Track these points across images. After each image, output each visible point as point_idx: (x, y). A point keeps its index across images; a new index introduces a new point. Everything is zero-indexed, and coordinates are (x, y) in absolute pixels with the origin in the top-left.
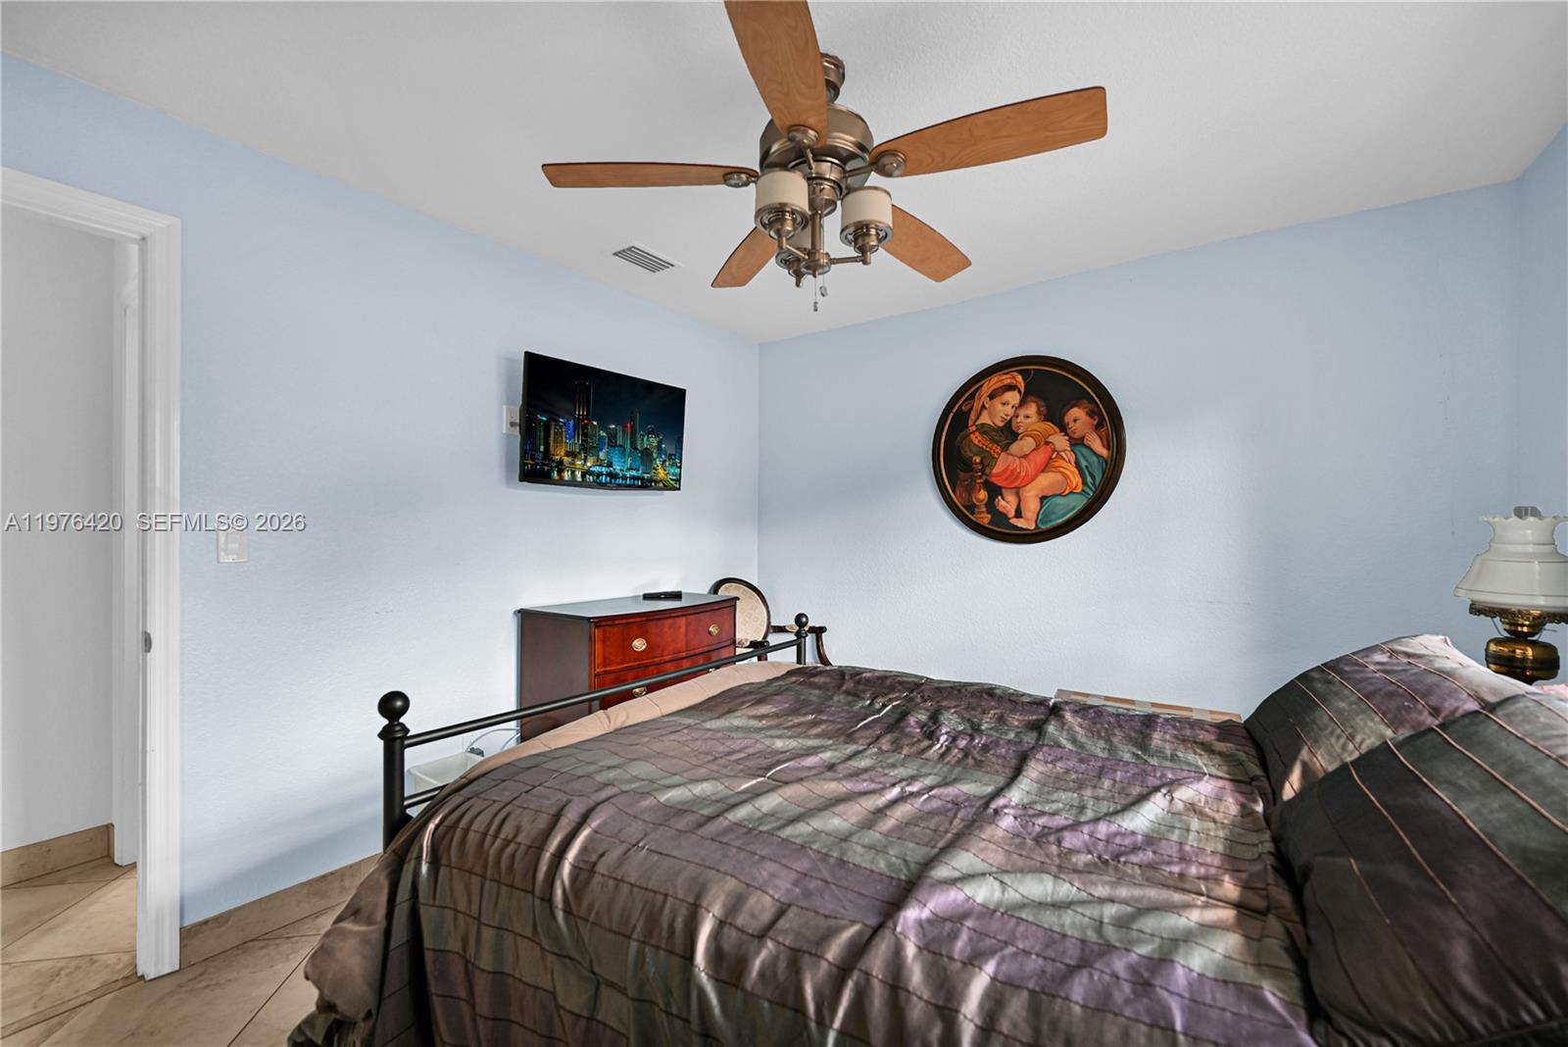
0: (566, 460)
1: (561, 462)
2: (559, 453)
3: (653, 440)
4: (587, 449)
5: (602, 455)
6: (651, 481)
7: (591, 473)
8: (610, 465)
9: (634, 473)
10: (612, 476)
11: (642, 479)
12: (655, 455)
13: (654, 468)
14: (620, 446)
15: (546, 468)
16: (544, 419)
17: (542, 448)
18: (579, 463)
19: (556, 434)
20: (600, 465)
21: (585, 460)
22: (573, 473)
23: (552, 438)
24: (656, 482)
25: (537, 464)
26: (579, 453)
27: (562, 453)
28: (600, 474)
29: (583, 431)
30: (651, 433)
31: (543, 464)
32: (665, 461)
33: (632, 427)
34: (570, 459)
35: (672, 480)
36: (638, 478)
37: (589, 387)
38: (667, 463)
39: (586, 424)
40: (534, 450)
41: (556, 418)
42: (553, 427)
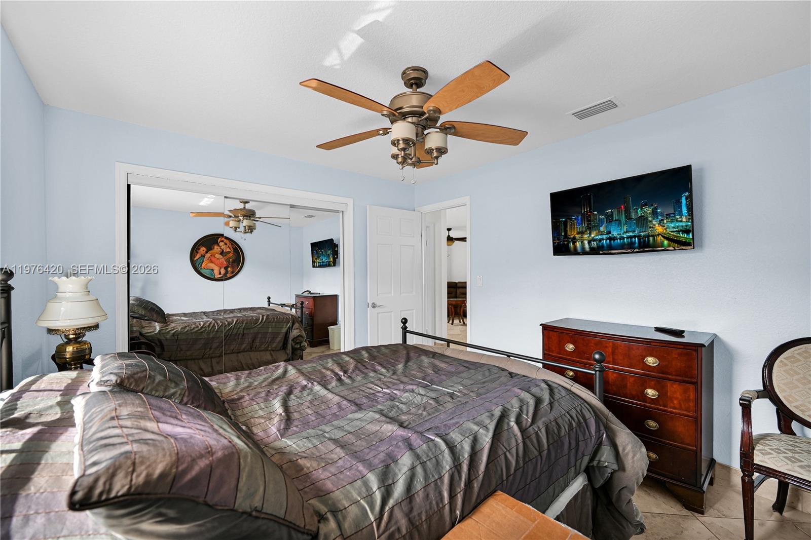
0: (577, 236)
1: (574, 238)
2: (573, 234)
3: (648, 210)
4: (590, 229)
5: (602, 229)
6: (648, 236)
7: (594, 240)
8: (609, 233)
9: (631, 234)
10: (610, 239)
11: (639, 237)
12: (650, 219)
13: (650, 228)
14: (616, 220)
15: (566, 243)
16: (564, 220)
17: (563, 234)
18: (586, 236)
19: (570, 225)
20: (601, 234)
21: (590, 234)
22: (582, 242)
23: (568, 228)
24: (653, 236)
25: (561, 241)
26: (586, 231)
27: (575, 234)
28: (600, 240)
29: (587, 219)
30: (645, 205)
31: (564, 241)
32: (662, 220)
33: (625, 208)
34: (580, 236)
35: (672, 232)
36: (635, 237)
37: (590, 197)
38: (665, 221)
39: (590, 215)
40: (559, 235)
41: (570, 217)
42: (569, 222)
